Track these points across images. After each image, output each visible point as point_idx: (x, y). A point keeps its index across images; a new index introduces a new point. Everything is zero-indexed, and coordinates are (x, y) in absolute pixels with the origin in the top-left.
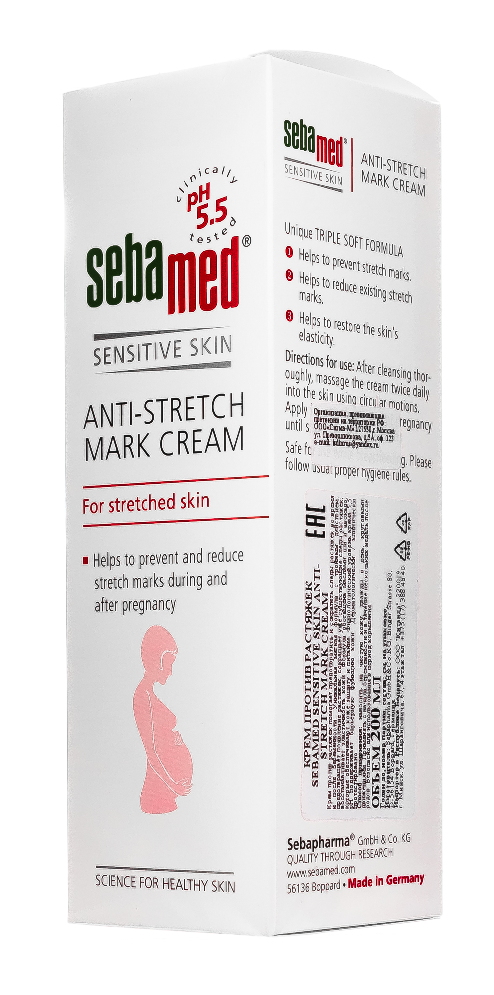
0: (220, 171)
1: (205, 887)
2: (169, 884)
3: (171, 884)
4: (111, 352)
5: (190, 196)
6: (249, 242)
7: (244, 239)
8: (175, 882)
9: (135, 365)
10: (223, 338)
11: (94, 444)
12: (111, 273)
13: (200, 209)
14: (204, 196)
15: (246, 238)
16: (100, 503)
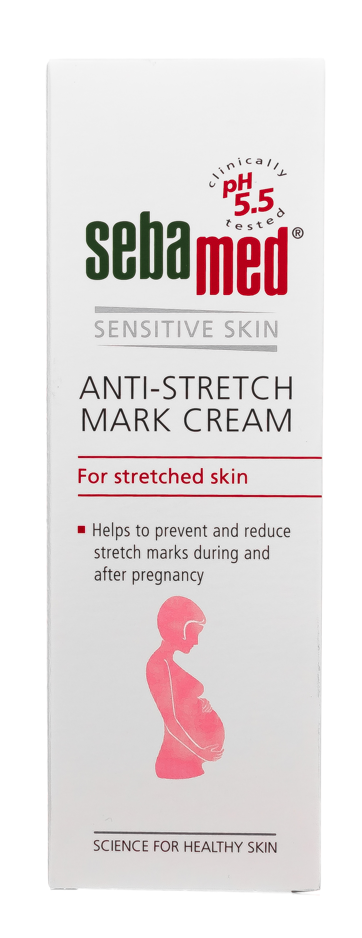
0: (266, 162)
1: (240, 848)
2: (194, 847)
3: (196, 846)
4: (120, 325)
5: (226, 183)
6: (301, 234)
7: (295, 231)
8: (201, 845)
9: (151, 340)
10: (267, 323)
11: (94, 416)
12: (118, 248)
13: (238, 197)
14: (245, 185)
15: (296, 231)
16: (102, 474)
